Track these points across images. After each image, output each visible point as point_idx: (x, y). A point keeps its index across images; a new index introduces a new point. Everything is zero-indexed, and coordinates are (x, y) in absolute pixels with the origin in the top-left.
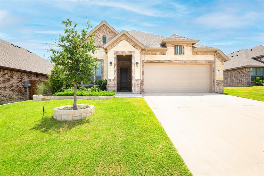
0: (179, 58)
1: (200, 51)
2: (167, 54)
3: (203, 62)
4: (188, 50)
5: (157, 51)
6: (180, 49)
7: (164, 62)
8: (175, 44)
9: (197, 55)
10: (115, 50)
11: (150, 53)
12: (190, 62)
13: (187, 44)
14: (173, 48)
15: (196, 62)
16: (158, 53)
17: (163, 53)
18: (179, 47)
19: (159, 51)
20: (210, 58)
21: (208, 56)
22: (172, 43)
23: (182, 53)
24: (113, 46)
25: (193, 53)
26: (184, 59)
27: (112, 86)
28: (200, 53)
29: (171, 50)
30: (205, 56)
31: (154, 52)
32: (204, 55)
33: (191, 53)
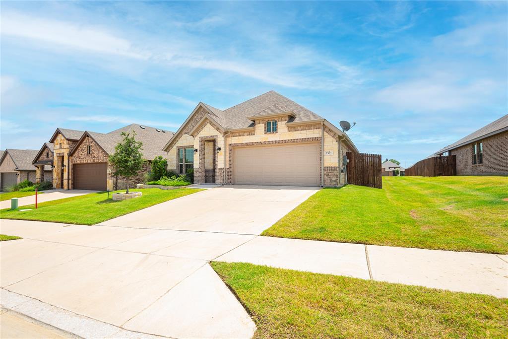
0: (272, 137)
1: (299, 126)
2: (256, 134)
3: (304, 141)
4: (282, 126)
5: (245, 132)
6: (273, 125)
7: (252, 144)
8: (266, 120)
9: (296, 131)
10: (200, 136)
11: (237, 134)
12: (285, 142)
13: (281, 117)
14: (264, 125)
15: (294, 141)
16: (246, 134)
17: (251, 133)
18: (272, 122)
19: (247, 132)
20: (316, 133)
21: (312, 130)
22: (261, 120)
23: (275, 130)
24: (198, 132)
25: (290, 129)
26: (278, 139)
27: (198, 175)
28: (299, 128)
29: (260, 127)
30: (308, 131)
31: (241, 133)
32: (305, 130)
33: (286, 129)
